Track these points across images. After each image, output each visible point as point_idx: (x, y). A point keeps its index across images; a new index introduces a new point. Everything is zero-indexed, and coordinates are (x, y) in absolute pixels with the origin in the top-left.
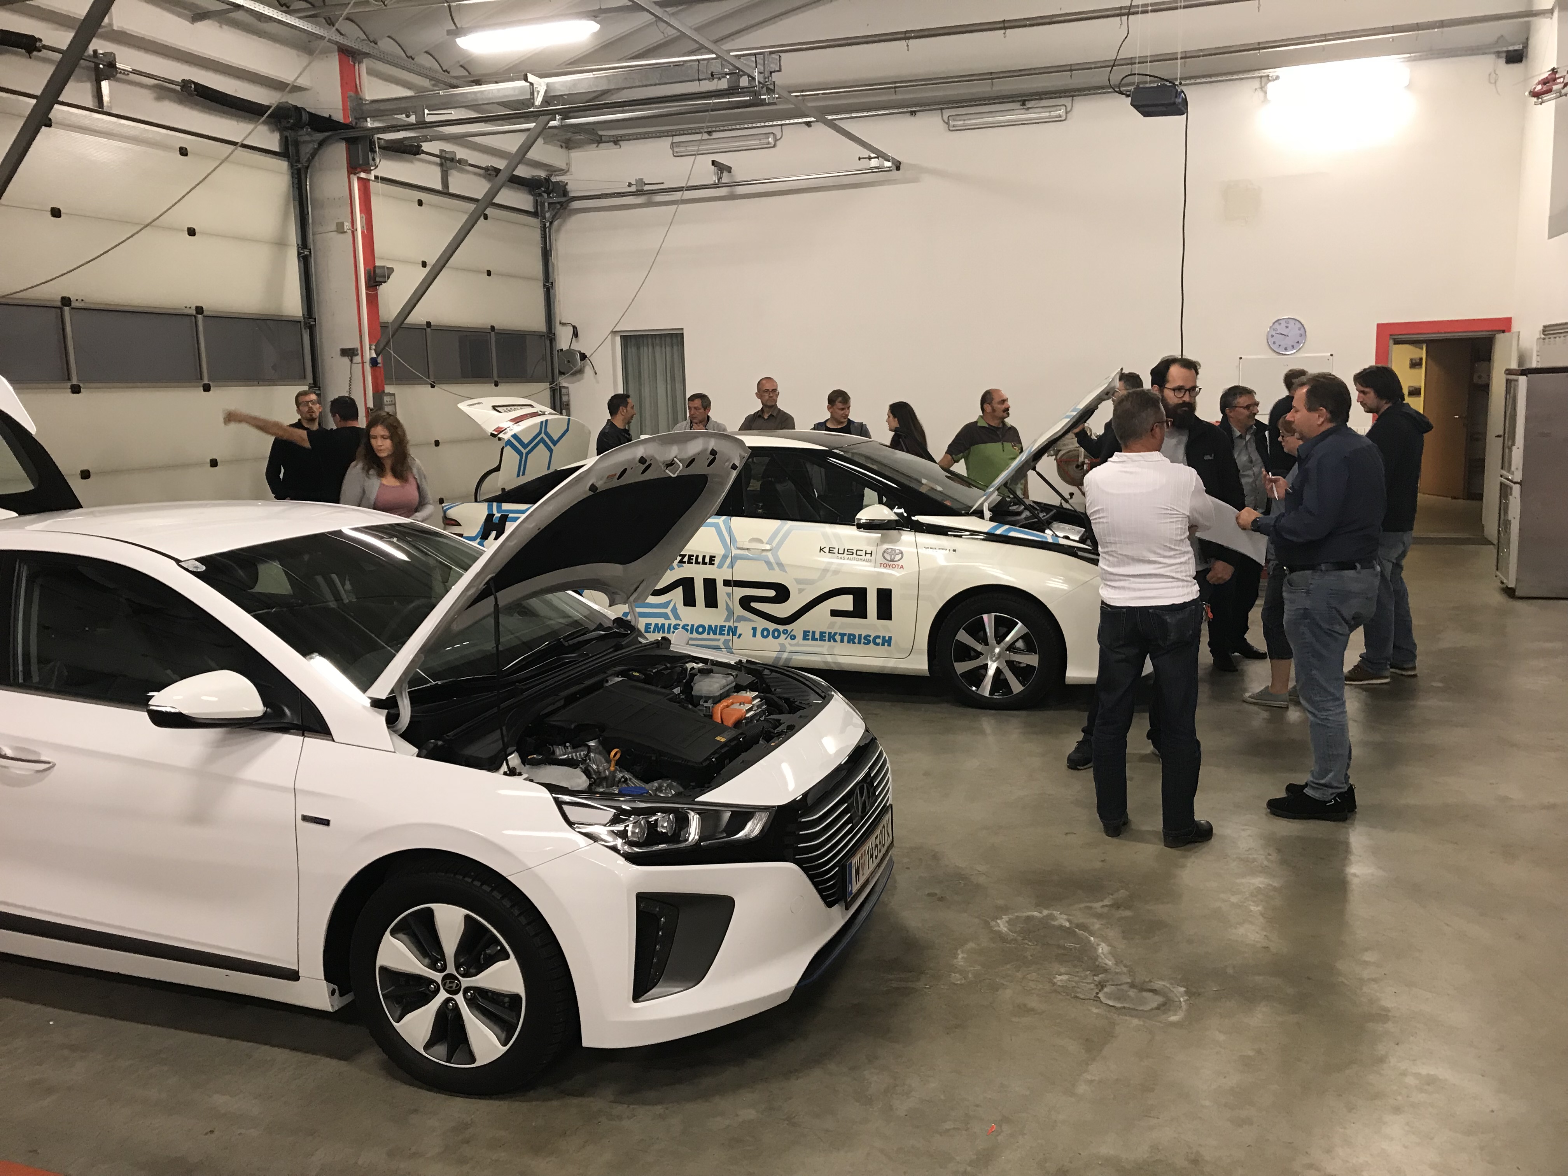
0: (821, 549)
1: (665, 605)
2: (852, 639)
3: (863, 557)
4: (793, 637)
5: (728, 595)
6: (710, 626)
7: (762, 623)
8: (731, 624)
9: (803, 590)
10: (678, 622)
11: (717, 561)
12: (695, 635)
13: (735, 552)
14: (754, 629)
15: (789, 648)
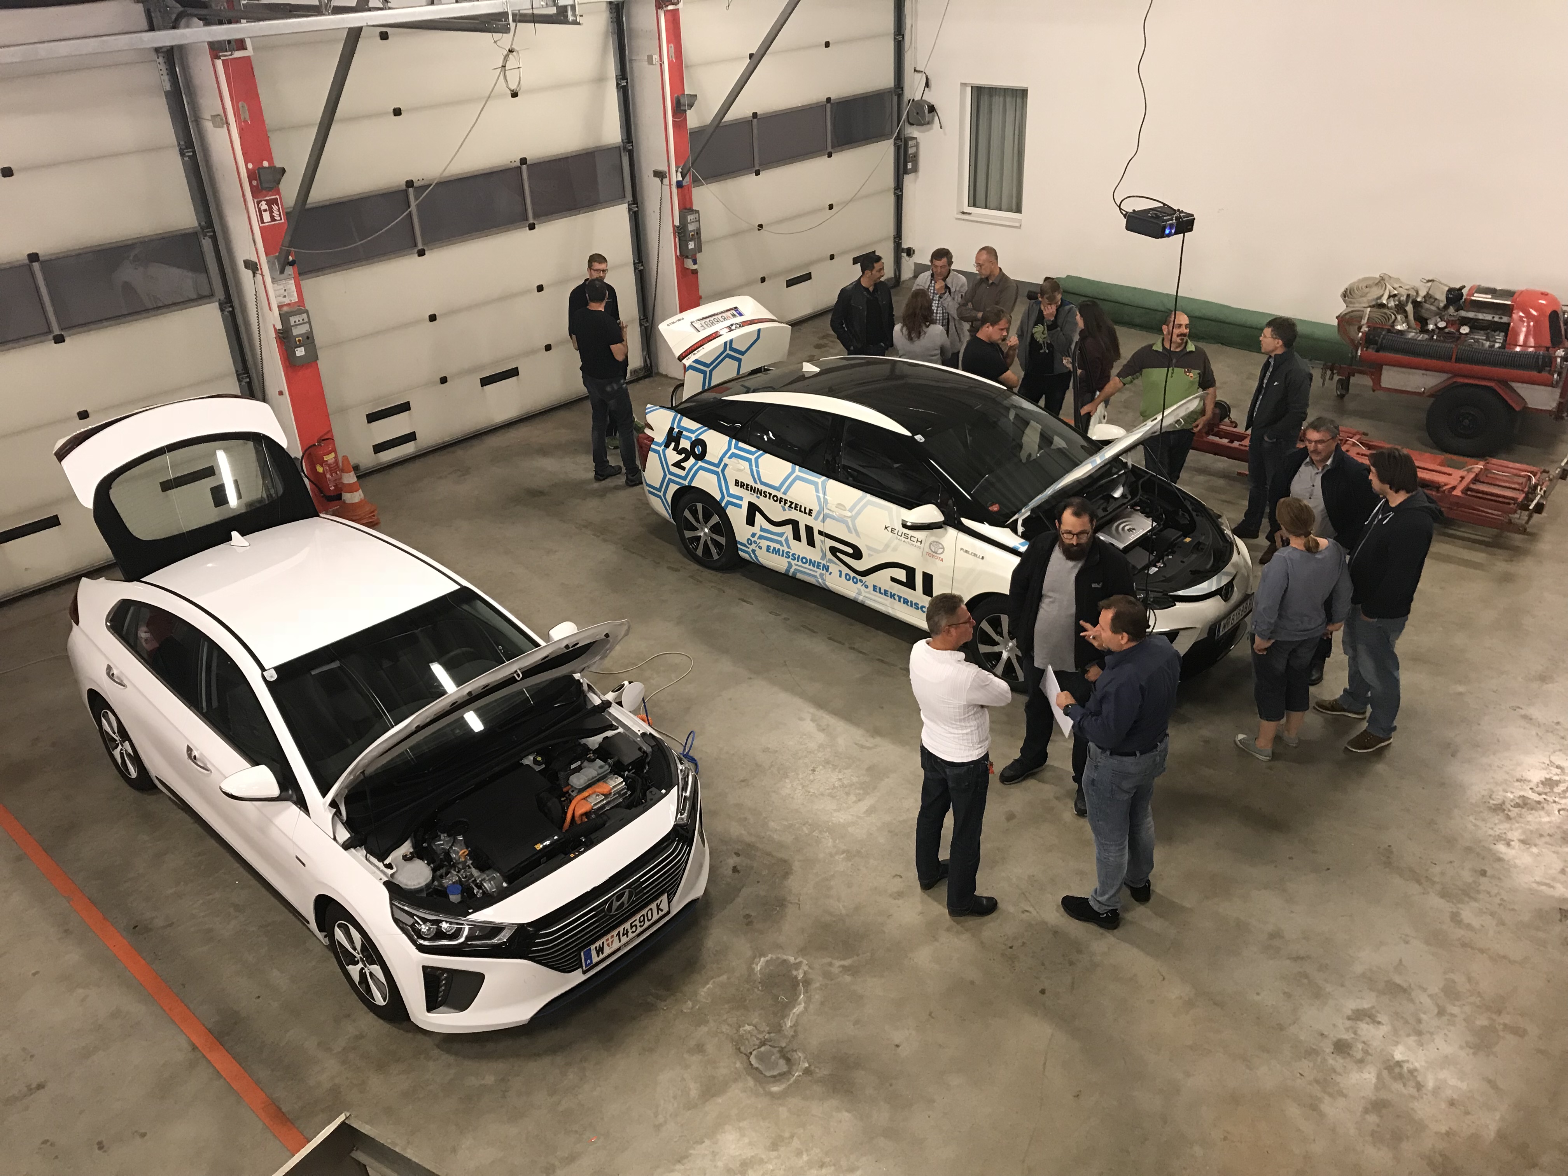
0: (886, 528)
1: (781, 535)
2: (906, 602)
3: (915, 543)
4: (867, 587)
5: (822, 542)
6: (811, 560)
7: (846, 570)
8: (824, 562)
9: (872, 555)
10: (789, 550)
11: (814, 514)
12: (800, 563)
13: (826, 511)
14: (840, 572)
15: (864, 594)
